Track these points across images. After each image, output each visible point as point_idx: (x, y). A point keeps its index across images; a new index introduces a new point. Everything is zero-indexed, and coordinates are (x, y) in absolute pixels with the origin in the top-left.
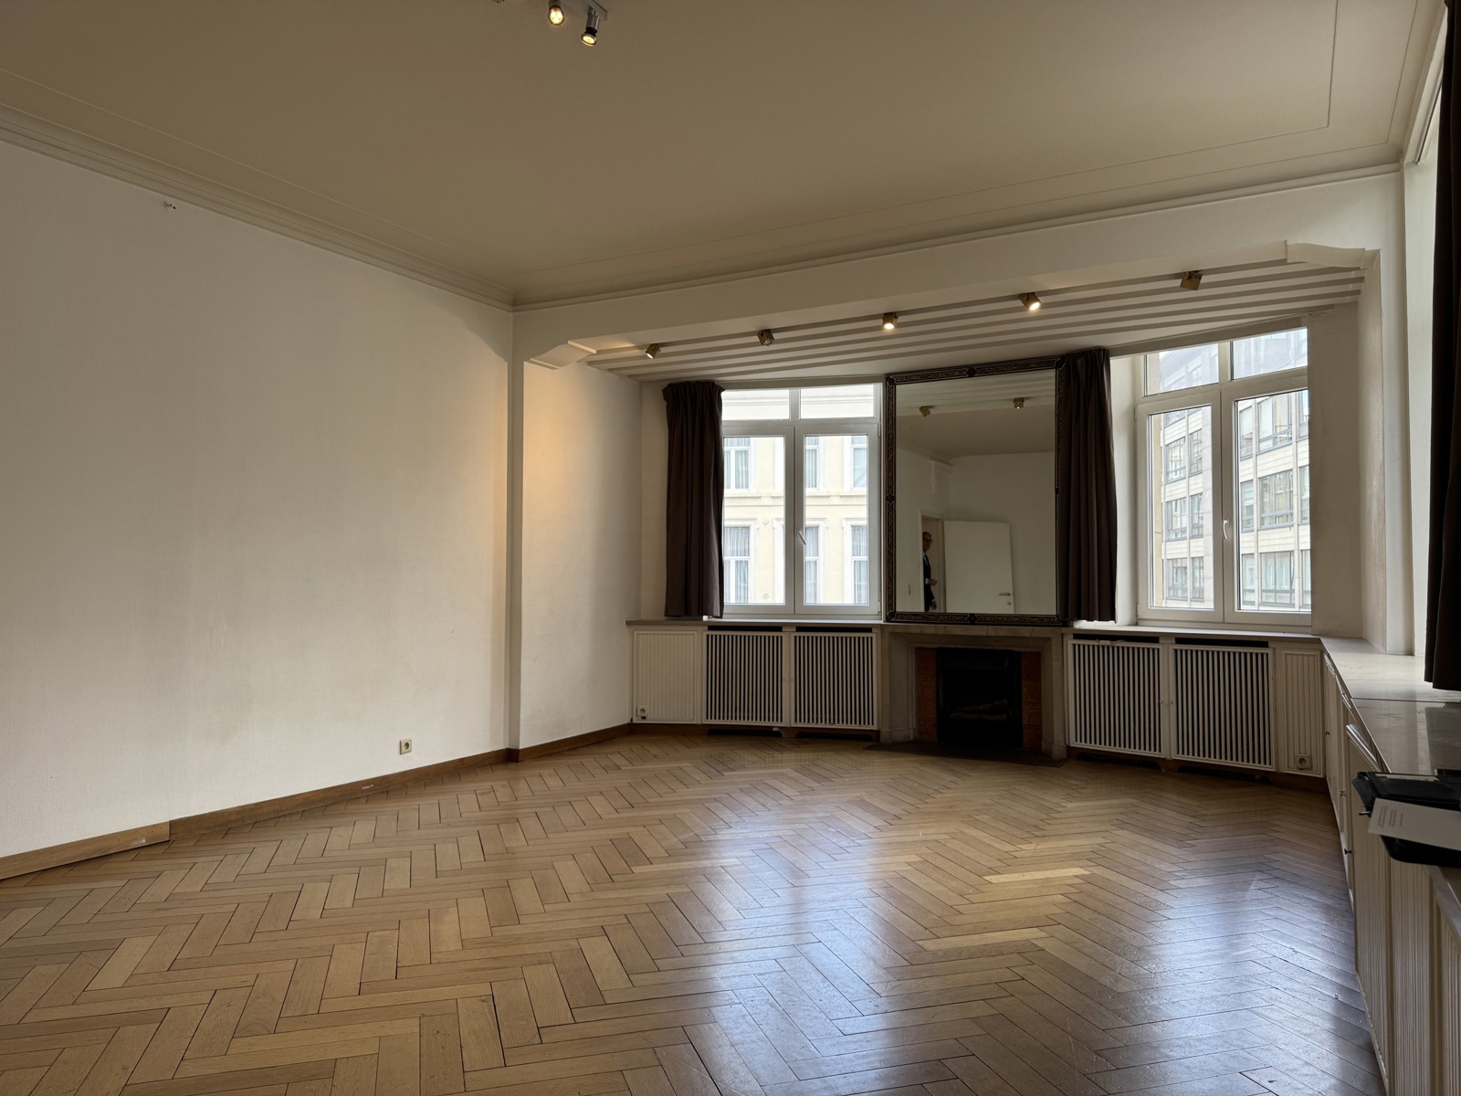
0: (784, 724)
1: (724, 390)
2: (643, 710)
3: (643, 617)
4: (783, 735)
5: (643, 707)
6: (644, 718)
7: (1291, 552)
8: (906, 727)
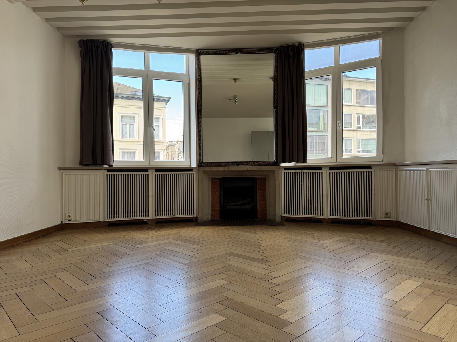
0: (150, 217)
1: (113, 47)
2: (69, 216)
3: (67, 166)
4: (149, 224)
5: (69, 214)
6: (70, 220)
8: (207, 214)
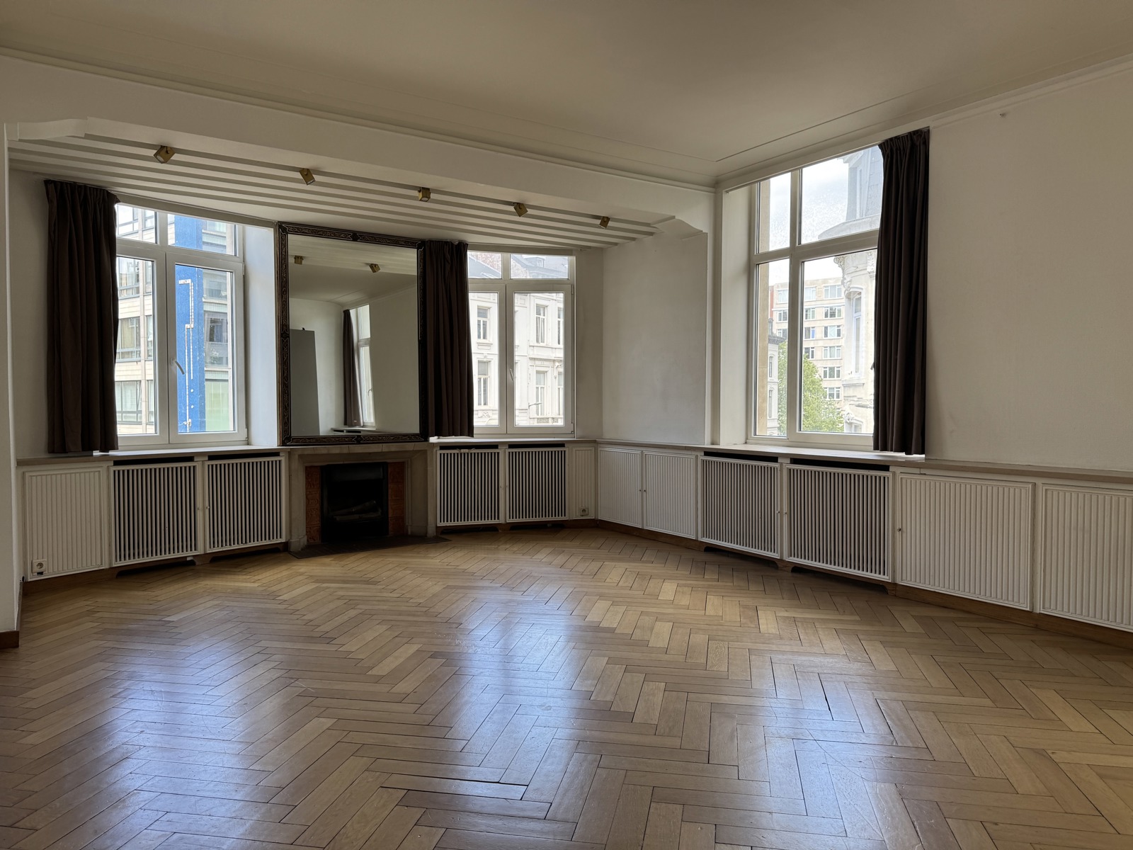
0: (199, 551)
1: (118, 201)
2: (41, 565)
4: (196, 564)
5: (40, 561)
6: (41, 573)
7: (140, 381)
